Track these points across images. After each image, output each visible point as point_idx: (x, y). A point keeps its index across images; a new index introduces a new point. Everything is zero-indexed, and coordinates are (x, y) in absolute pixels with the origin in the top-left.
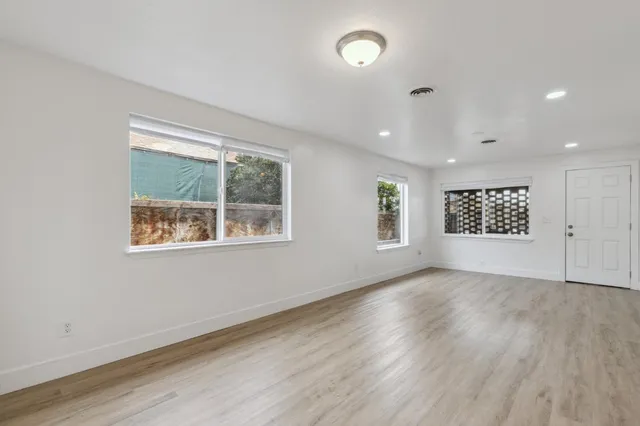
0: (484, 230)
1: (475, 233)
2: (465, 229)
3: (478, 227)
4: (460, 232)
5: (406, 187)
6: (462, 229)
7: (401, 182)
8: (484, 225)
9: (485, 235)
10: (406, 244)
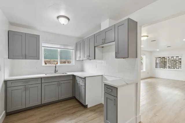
0: (167, 67)
1: (165, 68)
2: (161, 67)
3: (165, 67)
4: (160, 68)
5: (145, 56)
6: (160, 67)
7: (143, 55)
8: (167, 66)
9: (167, 69)
10: (145, 70)
